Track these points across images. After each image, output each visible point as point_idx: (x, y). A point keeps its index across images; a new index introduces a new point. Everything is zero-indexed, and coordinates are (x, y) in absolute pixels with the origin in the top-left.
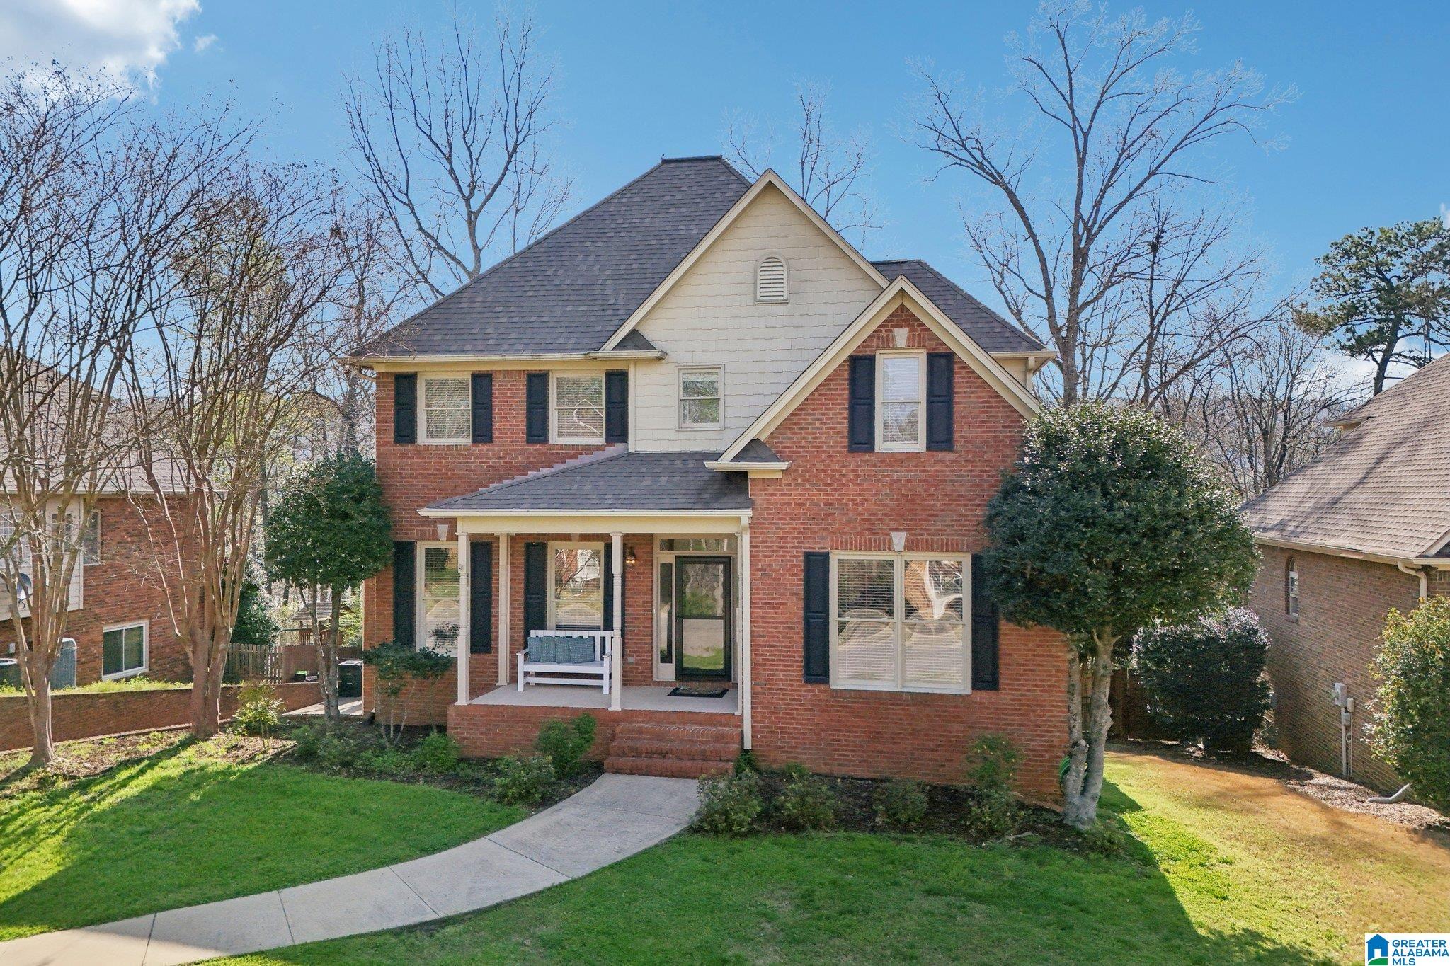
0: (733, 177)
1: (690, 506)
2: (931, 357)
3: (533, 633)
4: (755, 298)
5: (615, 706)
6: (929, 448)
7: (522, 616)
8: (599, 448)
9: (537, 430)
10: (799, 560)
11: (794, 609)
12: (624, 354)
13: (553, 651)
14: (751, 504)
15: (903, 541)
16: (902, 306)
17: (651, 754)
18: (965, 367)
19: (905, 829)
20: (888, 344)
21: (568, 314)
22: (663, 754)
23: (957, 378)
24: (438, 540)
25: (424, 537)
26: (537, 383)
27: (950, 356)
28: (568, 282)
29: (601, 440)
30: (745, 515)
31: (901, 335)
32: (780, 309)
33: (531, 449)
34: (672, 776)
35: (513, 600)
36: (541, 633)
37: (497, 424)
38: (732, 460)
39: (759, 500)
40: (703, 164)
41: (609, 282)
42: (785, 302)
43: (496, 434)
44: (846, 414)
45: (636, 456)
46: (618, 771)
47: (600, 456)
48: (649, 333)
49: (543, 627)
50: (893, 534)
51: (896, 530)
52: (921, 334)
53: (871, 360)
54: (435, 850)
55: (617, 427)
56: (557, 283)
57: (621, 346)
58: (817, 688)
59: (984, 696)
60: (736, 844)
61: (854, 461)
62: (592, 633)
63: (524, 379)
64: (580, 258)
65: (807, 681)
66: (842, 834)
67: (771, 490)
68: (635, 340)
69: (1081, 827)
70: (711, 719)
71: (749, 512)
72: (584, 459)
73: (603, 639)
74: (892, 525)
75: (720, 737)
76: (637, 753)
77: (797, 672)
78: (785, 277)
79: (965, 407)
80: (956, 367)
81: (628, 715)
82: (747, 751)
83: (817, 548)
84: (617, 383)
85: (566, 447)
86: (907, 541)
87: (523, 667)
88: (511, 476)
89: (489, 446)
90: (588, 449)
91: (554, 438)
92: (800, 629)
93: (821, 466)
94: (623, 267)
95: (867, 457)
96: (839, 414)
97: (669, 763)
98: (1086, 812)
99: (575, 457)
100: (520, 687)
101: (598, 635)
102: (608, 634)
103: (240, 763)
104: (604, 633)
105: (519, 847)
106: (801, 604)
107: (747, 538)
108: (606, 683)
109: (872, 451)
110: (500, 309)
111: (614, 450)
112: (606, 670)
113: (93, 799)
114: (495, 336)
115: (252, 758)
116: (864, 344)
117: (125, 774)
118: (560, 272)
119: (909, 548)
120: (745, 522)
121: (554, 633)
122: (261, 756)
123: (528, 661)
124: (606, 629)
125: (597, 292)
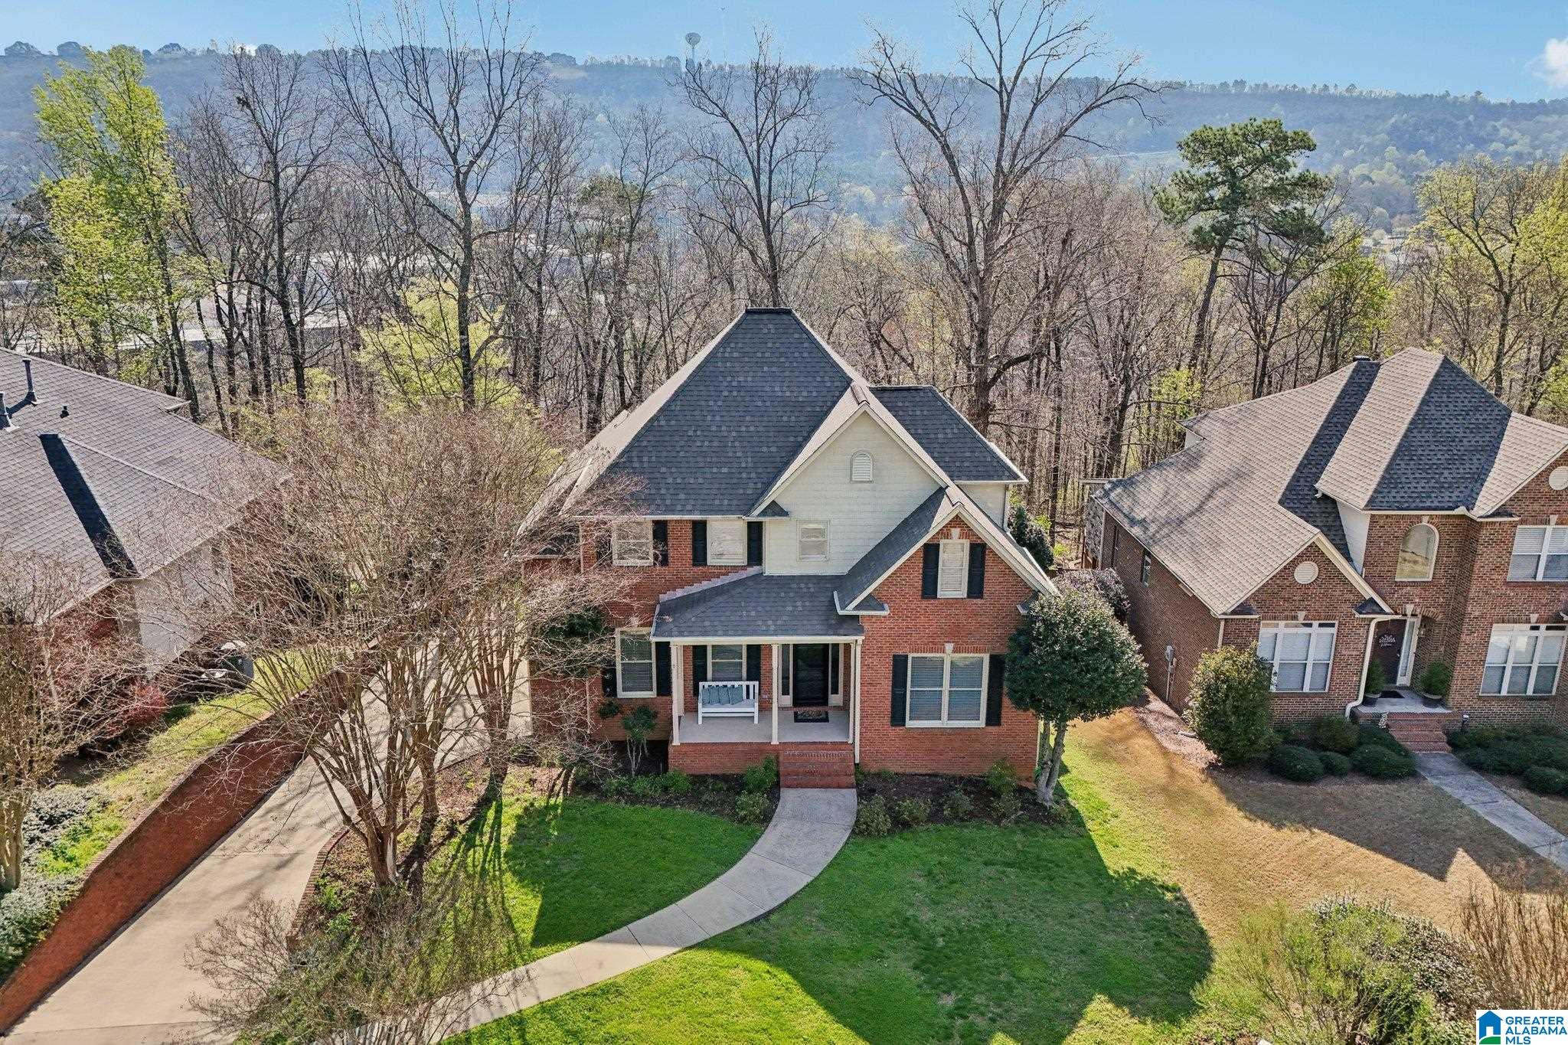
0: (805, 336)
1: (825, 632)
2: (972, 545)
3: (701, 684)
4: (851, 479)
5: (775, 742)
6: (969, 596)
7: (691, 674)
8: (743, 568)
9: (699, 554)
10: (890, 660)
11: (886, 686)
13: (716, 695)
14: (860, 630)
15: (951, 649)
16: (958, 516)
17: (806, 773)
18: (992, 551)
19: (962, 820)
20: (948, 536)
21: (715, 475)
22: (812, 773)
23: (987, 557)
24: (631, 627)
25: (621, 625)
26: (699, 528)
27: (984, 544)
28: (706, 443)
29: (744, 562)
30: (860, 638)
31: (956, 532)
32: (867, 486)
33: (695, 569)
34: (821, 787)
36: (706, 684)
37: (672, 553)
38: (854, 609)
39: (866, 626)
40: (779, 317)
41: (737, 444)
42: (870, 481)
43: (670, 559)
44: (921, 577)
45: (769, 576)
46: (789, 787)
47: (743, 574)
48: (783, 503)
49: (706, 680)
50: (946, 645)
51: (948, 641)
52: (967, 531)
53: (937, 547)
55: (755, 553)
56: (699, 444)
57: (764, 513)
58: (898, 728)
59: (992, 729)
60: (883, 841)
61: (925, 603)
62: (736, 684)
63: (690, 525)
65: (892, 724)
66: (931, 826)
68: (775, 510)
69: (1045, 805)
70: (835, 747)
71: (862, 636)
72: (733, 577)
73: (748, 687)
74: (945, 638)
75: (843, 760)
76: (798, 773)
77: (887, 720)
78: (871, 466)
79: (990, 573)
80: (988, 551)
81: (785, 746)
82: (858, 765)
83: (900, 652)
84: (755, 527)
85: (720, 566)
86: (954, 648)
87: (701, 709)
88: (682, 587)
89: (667, 567)
90: (735, 569)
91: (710, 561)
92: (889, 696)
93: (904, 605)
94: (743, 429)
95: (932, 601)
96: (916, 578)
97: (817, 778)
98: (1047, 795)
99: (726, 574)
100: (700, 722)
101: (744, 684)
102: (751, 684)
103: (550, 797)
104: (748, 683)
105: (772, 856)
106: (890, 683)
107: (859, 649)
108: (756, 715)
109: (935, 597)
110: (663, 470)
111: (753, 570)
112: (756, 710)
113: (491, 839)
114: (669, 496)
115: (552, 790)
116: (933, 538)
117: (491, 814)
118: (699, 433)
119: (955, 651)
120: (860, 642)
121: (714, 684)
122: (557, 788)
123: (704, 704)
124: (748, 679)
125: (730, 455)
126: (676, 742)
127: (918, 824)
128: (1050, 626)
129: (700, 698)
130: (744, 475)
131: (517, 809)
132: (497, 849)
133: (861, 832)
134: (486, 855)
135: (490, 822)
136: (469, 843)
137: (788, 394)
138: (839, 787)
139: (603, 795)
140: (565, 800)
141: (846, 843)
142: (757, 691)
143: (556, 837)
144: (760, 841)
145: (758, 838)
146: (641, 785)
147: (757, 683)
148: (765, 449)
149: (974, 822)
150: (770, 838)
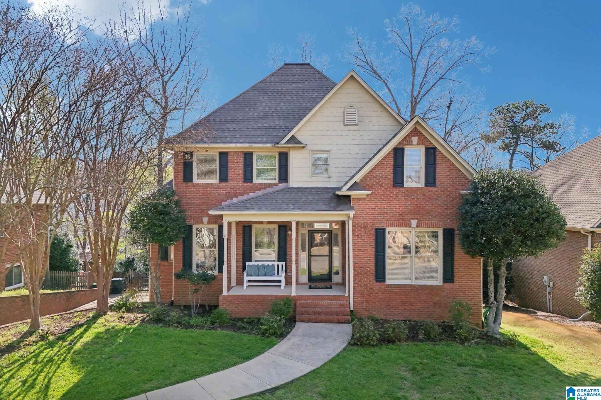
0: (317, 72)
1: (328, 209)
2: (427, 150)
3: (247, 264)
4: (344, 123)
5: (294, 294)
6: (426, 186)
7: (241, 256)
8: (276, 185)
9: (248, 177)
10: (373, 232)
11: (371, 251)
12: (290, 145)
13: (257, 271)
14: (352, 209)
15: (416, 223)
16: (416, 128)
17: (314, 313)
18: (440, 152)
19: (433, 340)
20: (410, 143)
21: (260, 128)
22: (319, 313)
23: (437, 157)
24: (203, 224)
25: (197, 223)
26: (248, 157)
27: (435, 149)
28: (256, 114)
29: (277, 181)
30: (352, 213)
31: (415, 140)
32: (355, 128)
33: (246, 185)
34: (326, 322)
35: (237, 250)
36: (250, 264)
37: (230, 174)
38: (347, 190)
39: (356, 207)
40: (303, 66)
41: (274, 114)
42: (356, 125)
43: (229, 178)
44: (392, 171)
45: (293, 188)
46: (302, 321)
47: (276, 188)
48: (299, 137)
49: (250, 261)
50: (412, 221)
51: (413, 219)
52: (423, 139)
53: (403, 149)
54: (249, 358)
55: (284, 176)
56: (252, 114)
57: (288, 142)
58: (380, 284)
59: (448, 286)
60: (372, 349)
61: (395, 190)
62: (273, 263)
63: (242, 155)
64: (259, 104)
65: (376, 281)
66: (410, 343)
67: (361, 202)
68: (293, 139)
69: (496, 336)
70: (336, 298)
71: (353, 212)
72: (269, 190)
73: (278, 266)
74: (411, 217)
75: (342, 305)
76: (308, 314)
77: (372, 277)
78: (357, 115)
79: (441, 169)
80: (437, 153)
81: (300, 297)
82: (352, 311)
83: (380, 227)
84: (284, 157)
85: (261, 184)
86: (417, 223)
87: (246, 278)
88: (237, 197)
89: (227, 184)
90: (270, 185)
91: (255, 181)
92: (373, 260)
93: (382, 193)
94: (279, 108)
95: (401, 189)
96: (389, 172)
97: (323, 317)
99: (265, 188)
100: (245, 287)
101: (276, 264)
102: (280, 264)
103: (129, 325)
104: (278, 263)
105: (284, 355)
106: (374, 250)
107: (351, 223)
108: (283, 284)
109: (403, 186)
110: (229, 125)
111: (283, 185)
112: (282, 279)
113: (70, 344)
114: (229, 136)
115: (133, 322)
116: (400, 143)
117: (78, 332)
118: (252, 110)
119: (418, 226)
120: (351, 216)
121: (256, 263)
122: (136, 321)
123: (248, 275)
124: (279, 261)
125: (270, 119)
126: (225, 293)
127: (399, 340)
128: (491, 183)
129: (246, 271)
130: (278, 127)
131: (102, 330)
132: (70, 349)
133: (355, 344)
134: (59, 351)
135: (75, 335)
136: (51, 345)
137: (306, 94)
138: (339, 322)
139: (167, 324)
140: (139, 326)
141: (344, 349)
142: (284, 269)
143: (120, 343)
144: (275, 347)
145: (274, 345)
146: (196, 320)
147: (284, 263)
148: (292, 116)
149: (443, 342)
150: (283, 346)
